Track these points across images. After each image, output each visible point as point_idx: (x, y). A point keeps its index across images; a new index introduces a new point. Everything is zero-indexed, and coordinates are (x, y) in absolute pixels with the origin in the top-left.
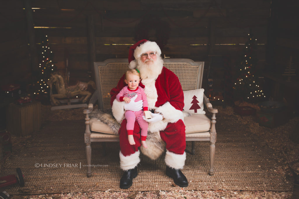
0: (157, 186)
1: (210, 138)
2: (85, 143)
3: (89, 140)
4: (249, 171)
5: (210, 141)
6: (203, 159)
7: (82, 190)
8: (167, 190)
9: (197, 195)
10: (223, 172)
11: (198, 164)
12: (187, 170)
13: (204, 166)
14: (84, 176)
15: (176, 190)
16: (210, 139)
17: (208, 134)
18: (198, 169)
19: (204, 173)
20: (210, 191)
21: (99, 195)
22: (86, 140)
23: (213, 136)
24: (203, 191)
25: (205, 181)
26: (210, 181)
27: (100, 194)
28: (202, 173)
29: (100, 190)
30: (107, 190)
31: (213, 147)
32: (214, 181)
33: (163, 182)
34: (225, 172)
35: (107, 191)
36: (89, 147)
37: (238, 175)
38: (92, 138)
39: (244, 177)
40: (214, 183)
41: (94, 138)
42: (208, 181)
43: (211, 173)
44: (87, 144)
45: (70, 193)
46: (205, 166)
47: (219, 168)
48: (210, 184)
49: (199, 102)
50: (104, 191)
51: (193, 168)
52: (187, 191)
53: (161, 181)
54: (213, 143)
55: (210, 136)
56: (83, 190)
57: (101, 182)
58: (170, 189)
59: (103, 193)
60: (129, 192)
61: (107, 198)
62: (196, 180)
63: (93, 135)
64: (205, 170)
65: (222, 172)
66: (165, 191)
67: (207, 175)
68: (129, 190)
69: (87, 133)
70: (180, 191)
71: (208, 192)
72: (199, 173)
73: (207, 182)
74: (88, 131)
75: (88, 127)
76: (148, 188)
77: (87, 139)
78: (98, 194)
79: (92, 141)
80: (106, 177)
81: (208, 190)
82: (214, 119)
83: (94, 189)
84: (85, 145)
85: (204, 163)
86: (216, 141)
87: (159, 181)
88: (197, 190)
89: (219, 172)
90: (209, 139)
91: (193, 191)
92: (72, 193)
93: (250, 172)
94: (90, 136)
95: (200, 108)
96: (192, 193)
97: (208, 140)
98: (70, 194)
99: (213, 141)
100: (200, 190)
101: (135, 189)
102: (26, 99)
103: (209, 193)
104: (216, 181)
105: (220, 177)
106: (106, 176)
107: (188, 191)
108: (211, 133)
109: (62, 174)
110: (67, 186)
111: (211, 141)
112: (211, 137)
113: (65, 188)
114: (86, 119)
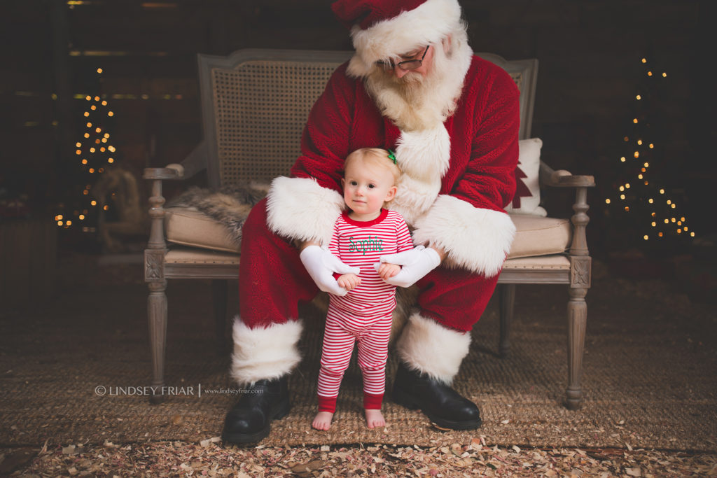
0: (386, 431)
1: (569, 273)
2: (148, 283)
3: (161, 270)
4: (699, 398)
5: (570, 285)
6: (538, 367)
7: (118, 434)
8: (422, 445)
9: (533, 461)
10: (612, 399)
11: (523, 379)
12: (488, 393)
13: (546, 386)
14: (140, 402)
15: (456, 446)
16: (570, 278)
17: (562, 263)
18: (526, 391)
19: (548, 401)
20: (578, 450)
21: (175, 454)
22: (151, 271)
23: (579, 269)
24: (555, 451)
25: (556, 424)
26: (573, 422)
27: (180, 450)
28: (542, 402)
29: (182, 437)
30: (208, 438)
31: (579, 306)
32: (586, 422)
33: (409, 422)
34: (620, 400)
35: (208, 441)
36: (158, 299)
37: (667, 409)
38: (169, 266)
39: (690, 414)
40: (589, 427)
41: (176, 266)
42: (567, 423)
43: (572, 401)
44: (153, 284)
45: (72, 444)
46: (549, 386)
47: (596, 391)
48: (575, 429)
49: (525, 176)
50: (198, 443)
51: (508, 390)
52: (496, 449)
53: (400, 420)
54: (578, 291)
55: (568, 268)
56: (121, 436)
57: (191, 416)
58: (433, 442)
59: (193, 448)
60: (286, 446)
61: (203, 462)
62: (522, 420)
63: (173, 257)
64: (551, 394)
65: (610, 401)
66: (416, 447)
67: (558, 407)
68: (288, 442)
69: (155, 248)
70: (470, 448)
71: (573, 453)
72: (529, 401)
73: (563, 426)
74: (157, 240)
75: (157, 227)
76: (356, 435)
77: (152, 267)
78: (173, 450)
79: (168, 274)
80: (215, 405)
81: (572, 448)
82: (582, 210)
83: (162, 432)
84: (146, 290)
85: (543, 379)
86: (589, 286)
87: (395, 418)
88: (530, 448)
89: (599, 402)
90: (567, 280)
91: (518, 449)
92: (80, 445)
93: (704, 402)
94: (163, 257)
95: (528, 194)
96: (514, 455)
97: (563, 280)
98: (74, 447)
99: (580, 285)
100: (541, 447)
101: (308, 439)
102: (12, 205)
103: (577, 458)
104: (594, 423)
105: (605, 413)
106: (215, 403)
107: (500, 447)
108: (573, 257)
109: (69, 394)
110: (70, 424)
111: (573, 286)
112: (573, 271)
113: (60, 430)
114: (153, 199)
